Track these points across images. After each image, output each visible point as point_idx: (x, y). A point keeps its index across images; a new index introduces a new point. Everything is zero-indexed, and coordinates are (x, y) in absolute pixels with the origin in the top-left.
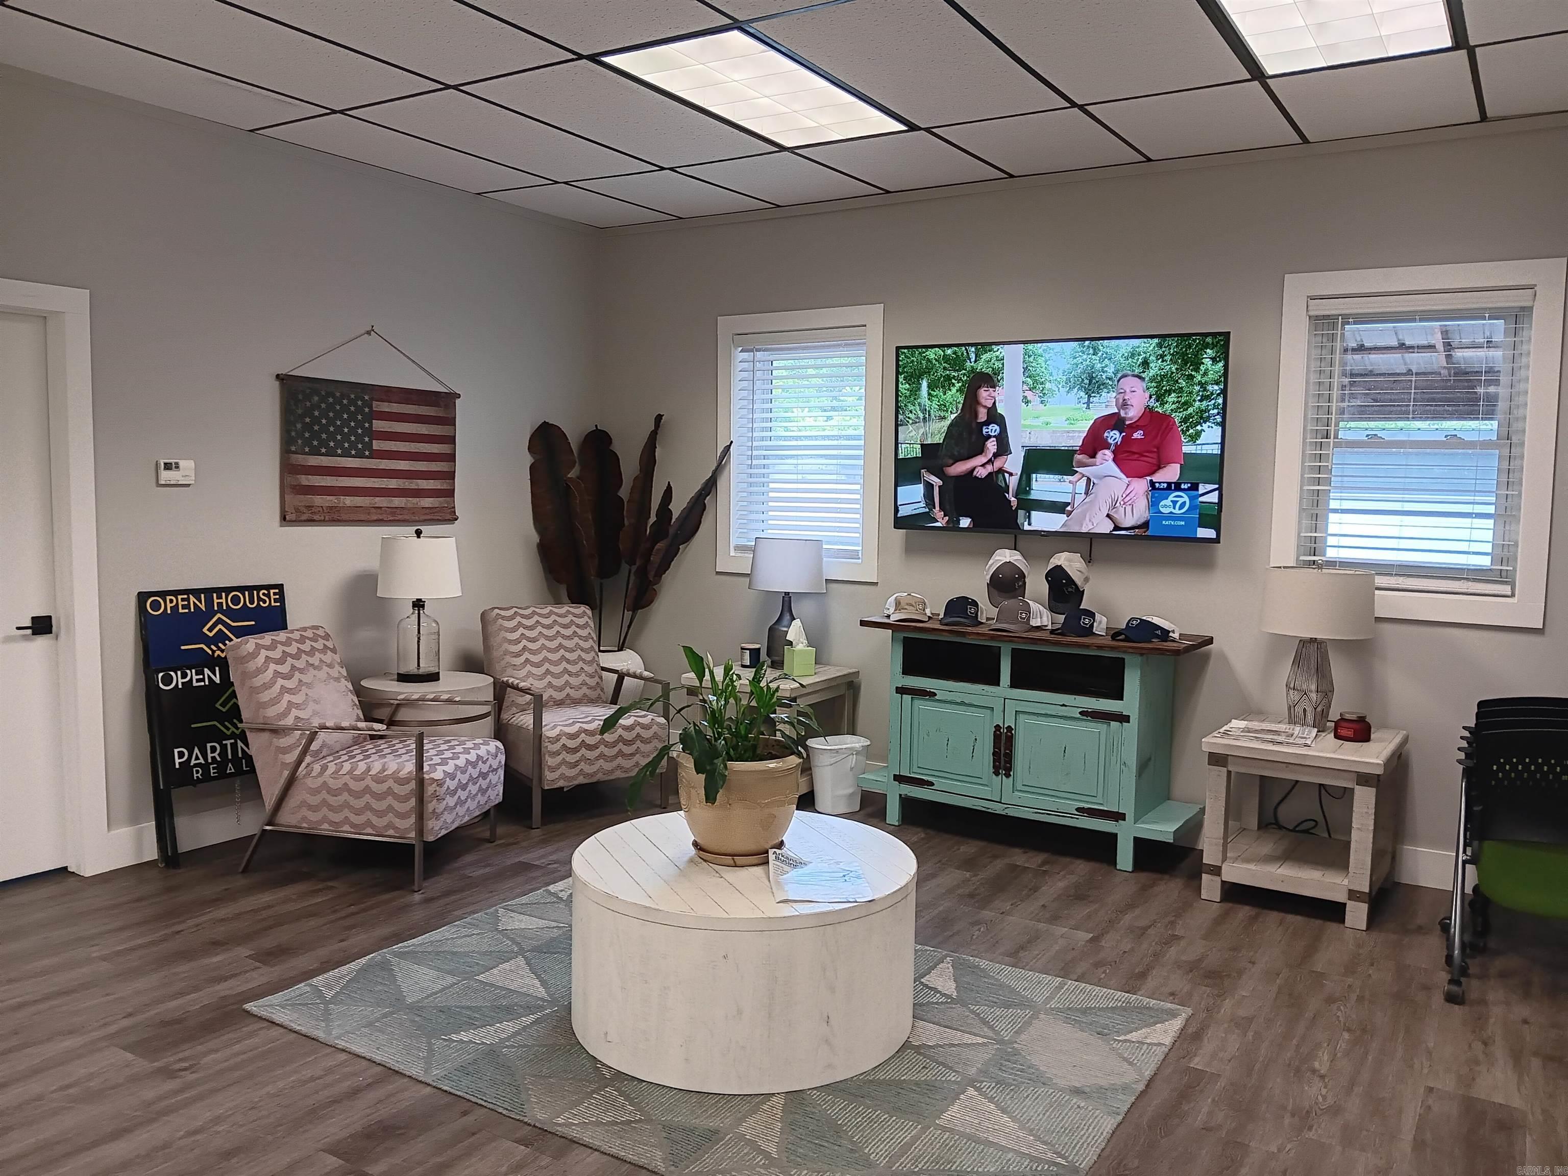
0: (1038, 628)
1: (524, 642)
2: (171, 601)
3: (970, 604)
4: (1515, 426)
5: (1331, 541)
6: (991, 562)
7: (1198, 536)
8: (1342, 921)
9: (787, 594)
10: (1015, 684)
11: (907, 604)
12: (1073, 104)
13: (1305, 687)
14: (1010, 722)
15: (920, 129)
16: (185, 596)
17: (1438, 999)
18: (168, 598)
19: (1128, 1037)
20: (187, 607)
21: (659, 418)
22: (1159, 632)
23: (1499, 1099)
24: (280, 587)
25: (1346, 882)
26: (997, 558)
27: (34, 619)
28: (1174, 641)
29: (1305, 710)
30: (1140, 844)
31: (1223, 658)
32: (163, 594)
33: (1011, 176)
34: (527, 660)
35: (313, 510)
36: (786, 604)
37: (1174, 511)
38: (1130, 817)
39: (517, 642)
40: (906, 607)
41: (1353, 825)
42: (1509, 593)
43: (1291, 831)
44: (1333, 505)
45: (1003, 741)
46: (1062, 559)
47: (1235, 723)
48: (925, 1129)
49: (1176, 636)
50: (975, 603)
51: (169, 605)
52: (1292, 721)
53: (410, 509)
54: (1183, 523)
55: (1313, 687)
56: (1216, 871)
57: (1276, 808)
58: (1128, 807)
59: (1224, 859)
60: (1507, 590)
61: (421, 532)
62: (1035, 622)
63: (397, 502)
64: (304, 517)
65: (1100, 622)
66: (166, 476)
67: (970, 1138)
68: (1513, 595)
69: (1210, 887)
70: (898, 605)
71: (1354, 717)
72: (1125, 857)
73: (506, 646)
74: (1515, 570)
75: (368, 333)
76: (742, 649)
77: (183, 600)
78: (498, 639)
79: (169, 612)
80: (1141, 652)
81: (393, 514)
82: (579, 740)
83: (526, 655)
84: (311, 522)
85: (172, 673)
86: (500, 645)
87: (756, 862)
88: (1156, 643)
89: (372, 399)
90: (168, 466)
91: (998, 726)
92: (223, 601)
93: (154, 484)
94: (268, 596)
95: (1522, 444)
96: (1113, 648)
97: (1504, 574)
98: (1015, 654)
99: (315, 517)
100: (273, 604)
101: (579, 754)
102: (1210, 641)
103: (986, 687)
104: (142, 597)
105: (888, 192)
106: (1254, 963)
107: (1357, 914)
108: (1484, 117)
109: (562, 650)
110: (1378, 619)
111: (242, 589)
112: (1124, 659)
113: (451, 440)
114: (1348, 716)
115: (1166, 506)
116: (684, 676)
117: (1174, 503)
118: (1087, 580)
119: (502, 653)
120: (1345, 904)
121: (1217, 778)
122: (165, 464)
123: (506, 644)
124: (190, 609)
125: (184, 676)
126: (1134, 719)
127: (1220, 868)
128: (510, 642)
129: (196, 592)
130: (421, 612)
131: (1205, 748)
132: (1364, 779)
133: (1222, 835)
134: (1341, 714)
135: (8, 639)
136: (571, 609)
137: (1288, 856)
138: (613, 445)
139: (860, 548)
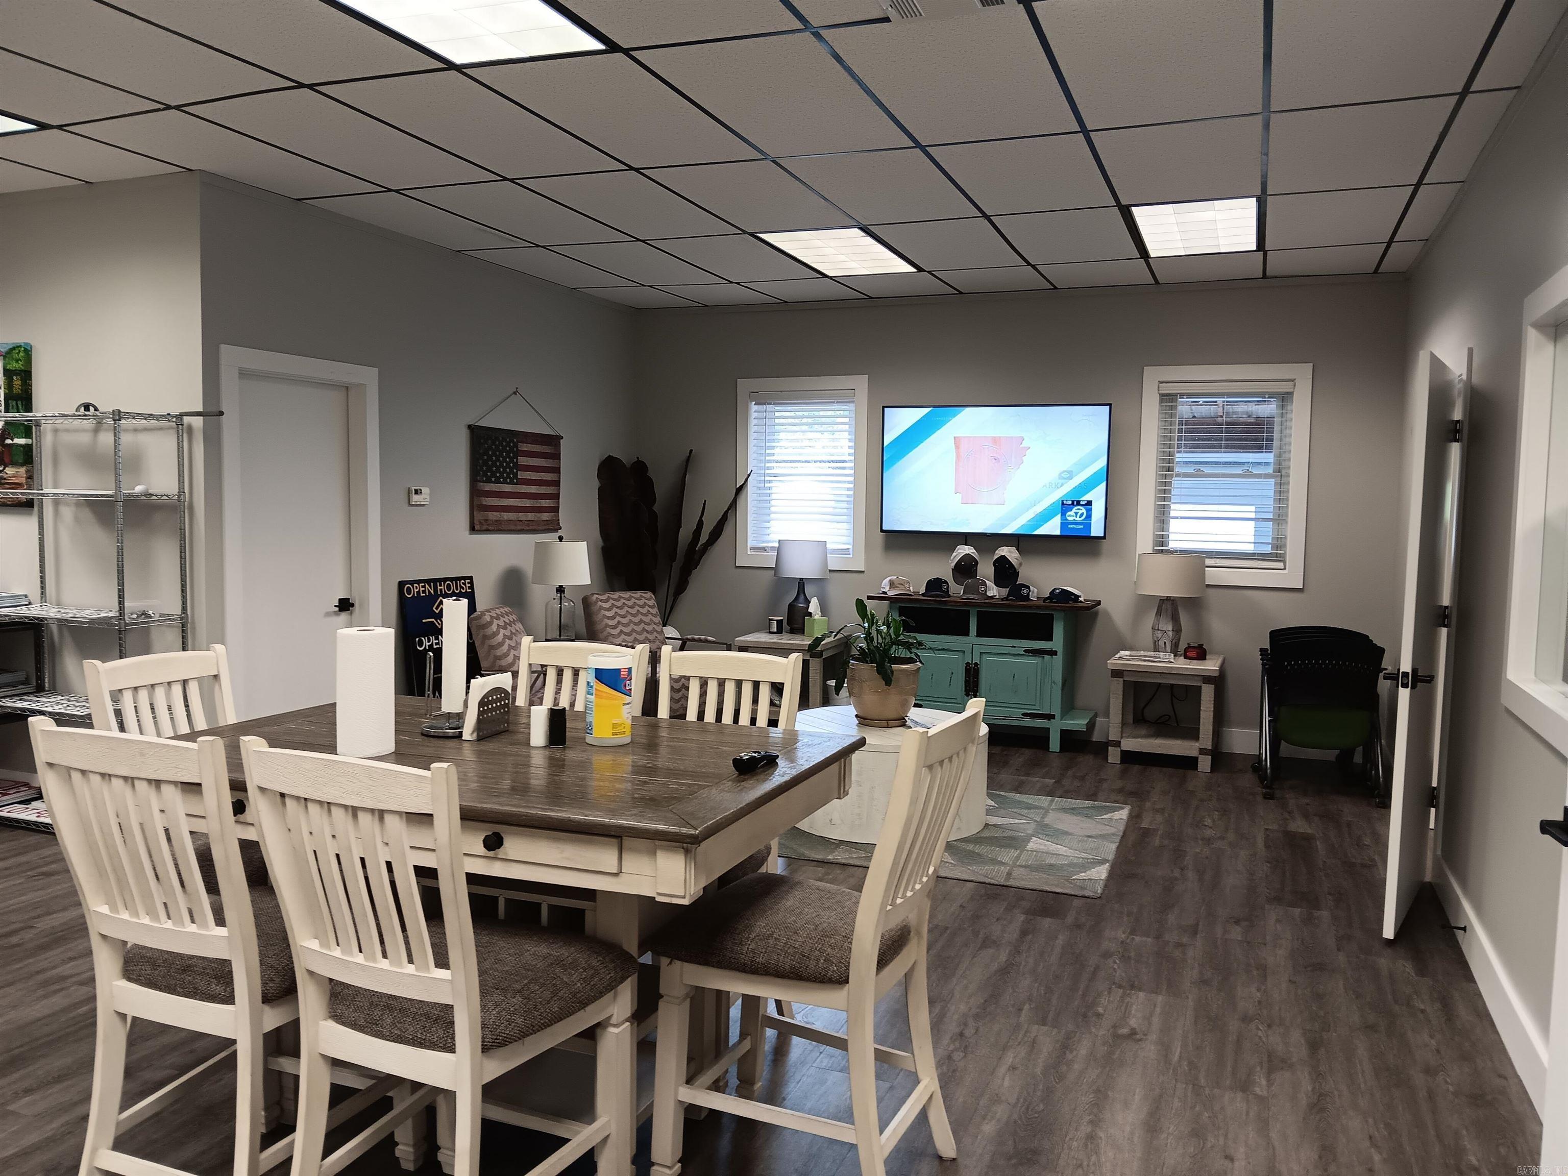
0: (992, 597)
1: (618, 618)
2: (417, 588)
3: (943, 582)
4: (1284, 464)
5: (1172, 537)
6: (954, 554)
7: (1093, 534)
8: (1197, 769)
9: (801, 579)
10: (980, 634)
11: (899, 584)
12: (1029, 264)
13: (1165, 629)
14: (976, 660)
15: (925, 271)
16: (423, 584)
17: (1259, 798)
18: (415, 585)
19: (1102, 817)
20: (424, 592)
21: (691, 451)
22: (1073, 597)
23: (1301, 831)
24: (471, 578)
25: (1197, 744)
26: (959, 551)
27: (340, 600)
28: (1081, 602)
29: (1165, 643)
30: (1065, 734)
31: (1107, 614)
32: (412, 583)
33: (961, 293)
34: (621, 631)
35: (489, 522)
36: (801, 587)
37: (1076, 519)
38: (1058, 717)
39: (613, 618)
40: (899, 586)
41: (1202, 708)
42: (1283, 567)
43: (1154, 723)
44: (1173, 514)
45: (972, 673)
46: (1005, 551)
47: (1122, 653)
48: (1022, 852)
49: (1081, 599)
50: (946, 582)
51: (416, 590)
52: (1156, 648)
53: (537, 521)
54: (1082, 527)
55: (1170, 628)
56: (1117, 744)
57: (1144, 708)
58: (1056, 711)
59: (1122, 738)
60: (1281, 565)
61: (562, 538)
62: (990, 594)
63: (531, 516)
64: (484, 527)
65: (1033, 592)
66: (416, 498)
67: (1047, 853)
68: (1284, 569)
69: (1114, 756)
70: (892, 584)
71: (1196, 645)
72: (1055, 744)
73: (606, 621)
74: (1285, 553)
75: (515, 393)
76: (770, 620)
77: (422, 587)
78: (600, 616)
79: (416, 595)
80: (1063, 610)
81: (528, 525)
82: (681, 683)
83: (620, 627)
84: (487, 531)
85: (423, 639)
86: (601, 621)
87: (897, 725)
88: (1071, 604)
89: (518, 441)
90: (416, 492)
91: (968, 663)
92: (442, 587)
93: (407, 505)
94: (464, 584)
95: (1288, 476)
96: (1046, 608)
97: (1278, 555)
98: (980, 614)
99: (490, 528)
100: (468, 591)
101: (681, 693)
102: (1099, 603)
103: (958, 637)
104: (401, 584)
105: (871, 298)
106: (1154, 788)
107: (1205, 763)
108: (1265, 275)
109: (643, 624)
110: (1208, 586)
111: (451, 579)
112: (1052, 615)
113: (557, 470)
114: (1192, 645)
115: (1070, 516)
116: (737, 639)
117: (1076, 513)
118: (1021, 564)
119: (603, 626)
120: (1197, 758)
121: (1117, 686)
122: (415, 490)
123: (606, 620)
124: (426, 593)
125: (429, 641)
126: (1060, 653)
127: (1120, 742)
128: (609, 618)
129: (428, 581)
130: (563, 595)
131: (1110, 667)
132: (1207, 679)
133: (1120, 721)
134: (1188, 644)
135: (328, 614)
136: (643, 595)
137: (1158, 734)
138: (649, 472)
139: (851, 547)
